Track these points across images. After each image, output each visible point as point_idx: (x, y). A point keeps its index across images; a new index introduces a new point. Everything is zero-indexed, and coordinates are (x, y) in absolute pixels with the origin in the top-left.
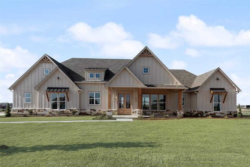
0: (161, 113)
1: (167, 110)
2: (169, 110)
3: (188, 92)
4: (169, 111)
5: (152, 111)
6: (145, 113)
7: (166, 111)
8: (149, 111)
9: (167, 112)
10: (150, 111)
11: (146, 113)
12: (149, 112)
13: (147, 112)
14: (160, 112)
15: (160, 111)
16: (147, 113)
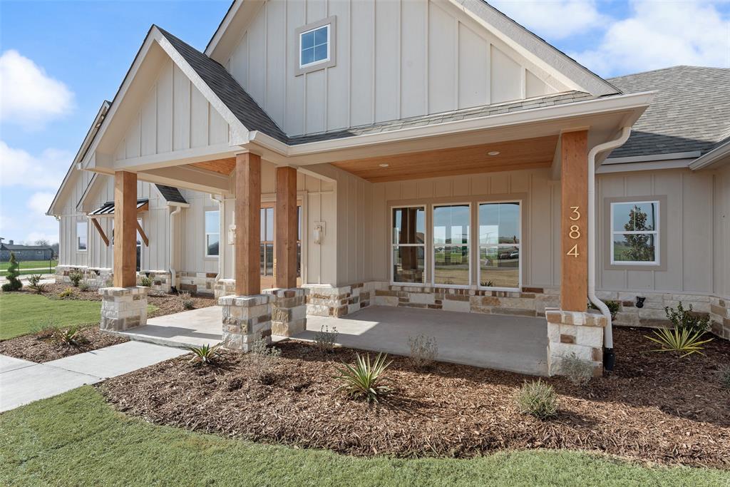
0: (485, 301)
1: (524, 289)
2: (541, 291)
3: (688, 169)
4: (538, 295)
5: (437, 290)
6: (400, 300)
7: (522, 296)
8: (423, 289)
9: (526, 300)
10: (427, 290)
11: (408, 300)
12: (421, 294)
13: (413, 295)
14: (479, 298)
15: (483, 293)
16: (412, 301)
